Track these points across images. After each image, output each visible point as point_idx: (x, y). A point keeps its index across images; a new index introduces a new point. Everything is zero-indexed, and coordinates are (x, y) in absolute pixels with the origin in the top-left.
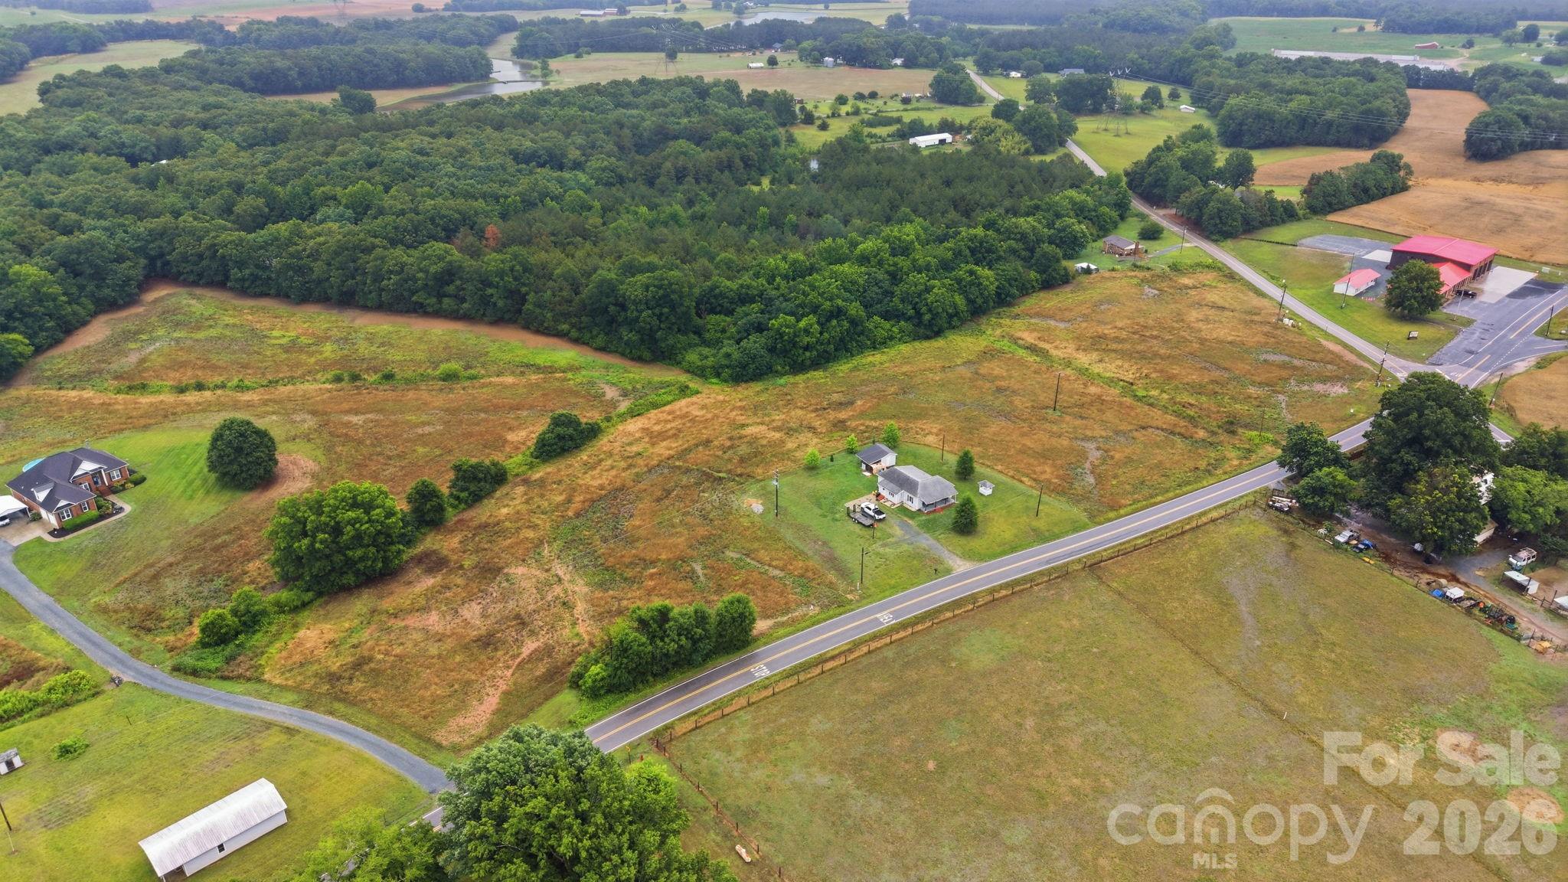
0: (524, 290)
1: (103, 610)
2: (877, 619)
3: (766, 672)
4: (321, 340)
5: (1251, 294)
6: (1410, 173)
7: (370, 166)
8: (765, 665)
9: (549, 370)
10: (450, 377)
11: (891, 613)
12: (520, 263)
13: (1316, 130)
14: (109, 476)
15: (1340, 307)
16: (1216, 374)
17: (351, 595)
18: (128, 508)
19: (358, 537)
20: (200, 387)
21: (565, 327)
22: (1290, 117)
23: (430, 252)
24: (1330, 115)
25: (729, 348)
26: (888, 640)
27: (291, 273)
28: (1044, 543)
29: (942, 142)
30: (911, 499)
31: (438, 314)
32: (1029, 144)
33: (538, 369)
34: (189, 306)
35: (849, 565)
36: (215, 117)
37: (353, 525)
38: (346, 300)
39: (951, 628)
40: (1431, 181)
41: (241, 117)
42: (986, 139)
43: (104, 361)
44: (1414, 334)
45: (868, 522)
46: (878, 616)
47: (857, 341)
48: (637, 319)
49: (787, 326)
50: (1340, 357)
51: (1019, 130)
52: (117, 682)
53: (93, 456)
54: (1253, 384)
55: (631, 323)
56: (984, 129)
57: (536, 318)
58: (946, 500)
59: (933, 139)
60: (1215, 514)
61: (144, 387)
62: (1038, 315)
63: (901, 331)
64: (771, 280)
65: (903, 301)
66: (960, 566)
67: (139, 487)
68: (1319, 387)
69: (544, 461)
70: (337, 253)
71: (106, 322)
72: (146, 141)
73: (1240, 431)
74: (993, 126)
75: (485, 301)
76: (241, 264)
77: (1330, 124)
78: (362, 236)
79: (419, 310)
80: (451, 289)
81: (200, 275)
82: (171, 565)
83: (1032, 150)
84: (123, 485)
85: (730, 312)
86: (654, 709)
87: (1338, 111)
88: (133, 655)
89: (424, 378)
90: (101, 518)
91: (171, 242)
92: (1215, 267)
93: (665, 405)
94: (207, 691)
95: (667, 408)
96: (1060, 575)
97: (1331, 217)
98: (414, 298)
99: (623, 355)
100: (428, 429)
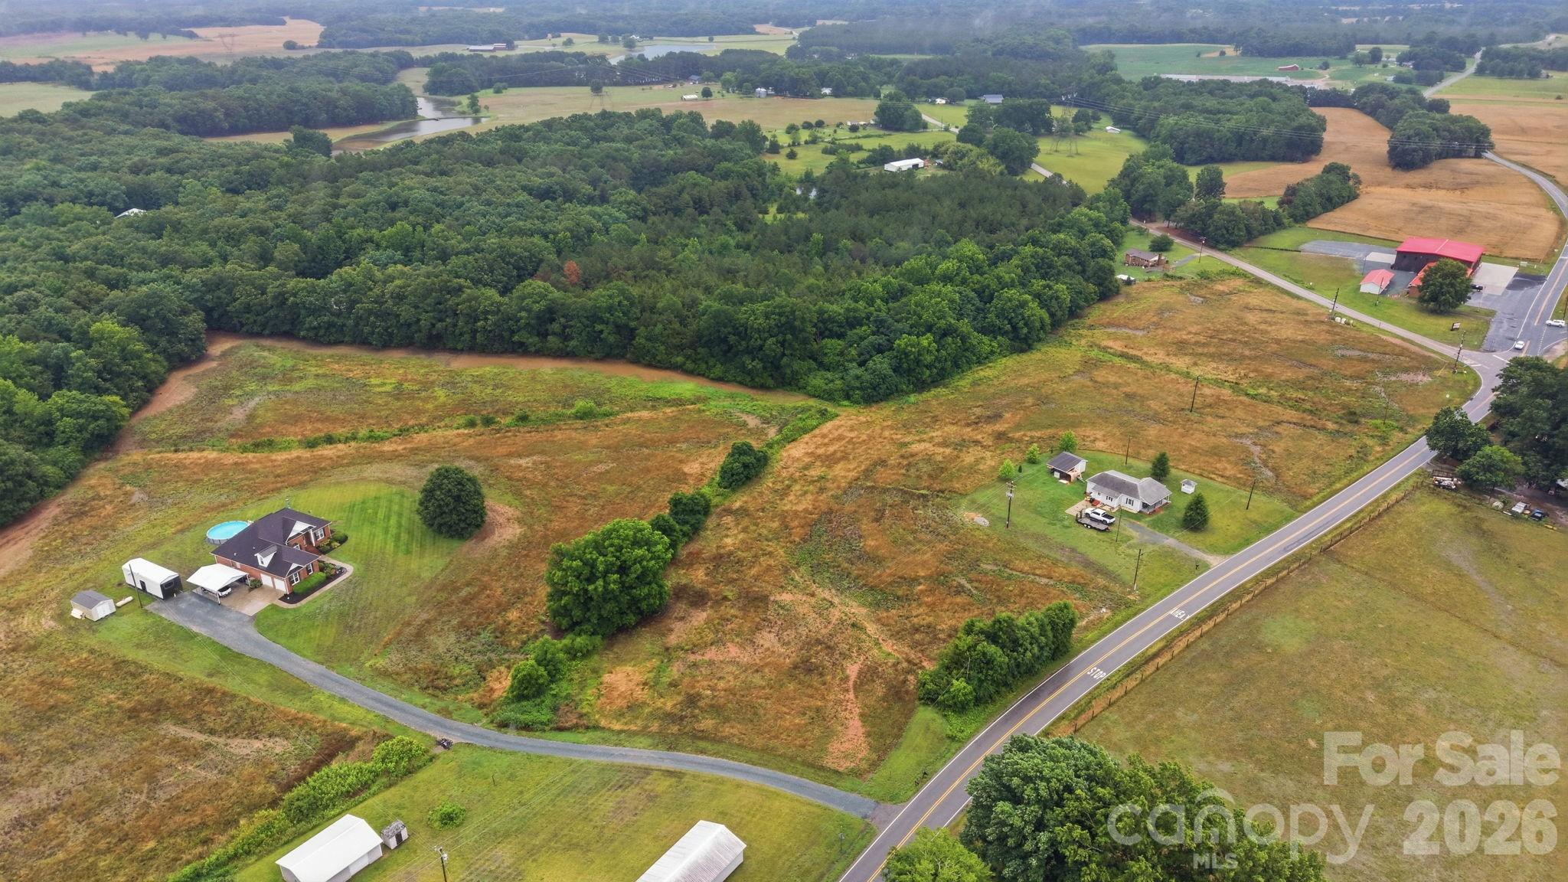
0: (633, 324)
1: (384, 674)
2: (1170, 616)
3: (1101, 675)
4: (426, 385)
5: (1287, 297)
6: (1359, 182)
7: (394, 207)
8: (1098, 667)
9: (678, 402)
10: (585, 415)
11: (1181, 609)
12: (626, 298)
13: (1254, 146)
14: (315, 535)
15: (1373, 303)
16: (1307, 371)
17: (631, 635)
18: (350, 569)
20: (330, 440)
21: (679, 359)
22: (1229, 135)
23: (529, 290)
24: (1265, 132)
25: (855, 370)
26: (1198, 633)
27: (372, 318)
28: (1268, 534)
29: (916, 166)
30: (1130, 502)
31: (540, 353)
32: (1003, 167)
33: (668, 402)
34: (264, 358)
35: (1111, 568)
36: (177, 162)
37: (640, 563)
38: (433, 343)
39: (1246, 617)
40: (1372, 189)
41: (204, 161)
42: (960, 163)
43: (207, 420)
44: (1457, 325)
45: (1102, 527)
46: (1171, 612)
47: (966, 358)
48: (761, 348)
49: (912, 346)
50: (1407, 349)
51: (992, 153)
52: (446, 745)
54: (1345, 377)
55: (752, 352)
56: (955, 153)
57: (648, 351)
58: (1160, 502)
59: (906, 164)
60: (1394, 497)
61: (270, 445)
62: (1110, 325)
63: (1000, 346)
64: (871, 302)
65: (997, 316)
66: (1215, 561)
67: (345, 545)
68: (1404, 377)
69: (734, 491)
70: (425, 297)
71: (185, 379)
72: (116, 189)
73: (1363, 420)
74: (964, 150)
75: (595, 338)
76: (314, 311)
77: (1265, 140)
78: (445, 277)
79: (520, 350)
80: (555, 327)
81: (264, 326)
82: (428, 622)
83: (1008, 171)
84: (329, 544)
85: (841, 336)
86: (1022, 717)
87: (1272, 129)
88: (445, 716)
89: (560, 417)
90: (329, 579)
91: (230, 292)
92: (1237, 274)
93: (812, 430)
94: (551, 743)
95: (817, 431)
96: (1302, 561)
97: (1312, 224)
98: (516, 338)
99: (741, 383)
100: (602, 468)
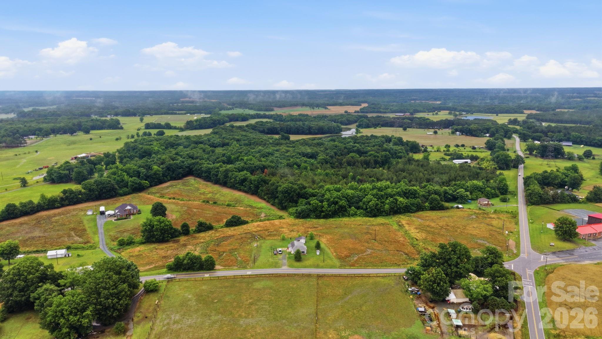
3: (208, 276)
4: (211, 193)
5: (513, 223)
10: (228, 205)
11: (251, 272)
14: (133, 211)
15: (541, 232)
18: (132, 218)
19: (157, 229)
20: (174, 198)
21: (265, 197)
23: (242, 173)
28: (316, 268)
29: (465, 162)
32: (496, 166)
33: (252, 207)
34: (191, 181)
44: (553, 244)
45: (275, 253)
47: (342, 213)
49: (315, 204)
50: (508, 246)
51: (493, 160)
53: (130, 205)
55: (278, 197)
59: (463, 161)
62: (417, 217)
63: (361, 213)
65: (363, 204)
66: (285, 267)
67: (138, 215)
75: (250, 188)
80: (244, 184)
83: (498, 168)
84: (135, 214)
88: (106, 244)
89: (223, 204)
90: (125, 219)
92: (512, 213)
97: (597, 204)
